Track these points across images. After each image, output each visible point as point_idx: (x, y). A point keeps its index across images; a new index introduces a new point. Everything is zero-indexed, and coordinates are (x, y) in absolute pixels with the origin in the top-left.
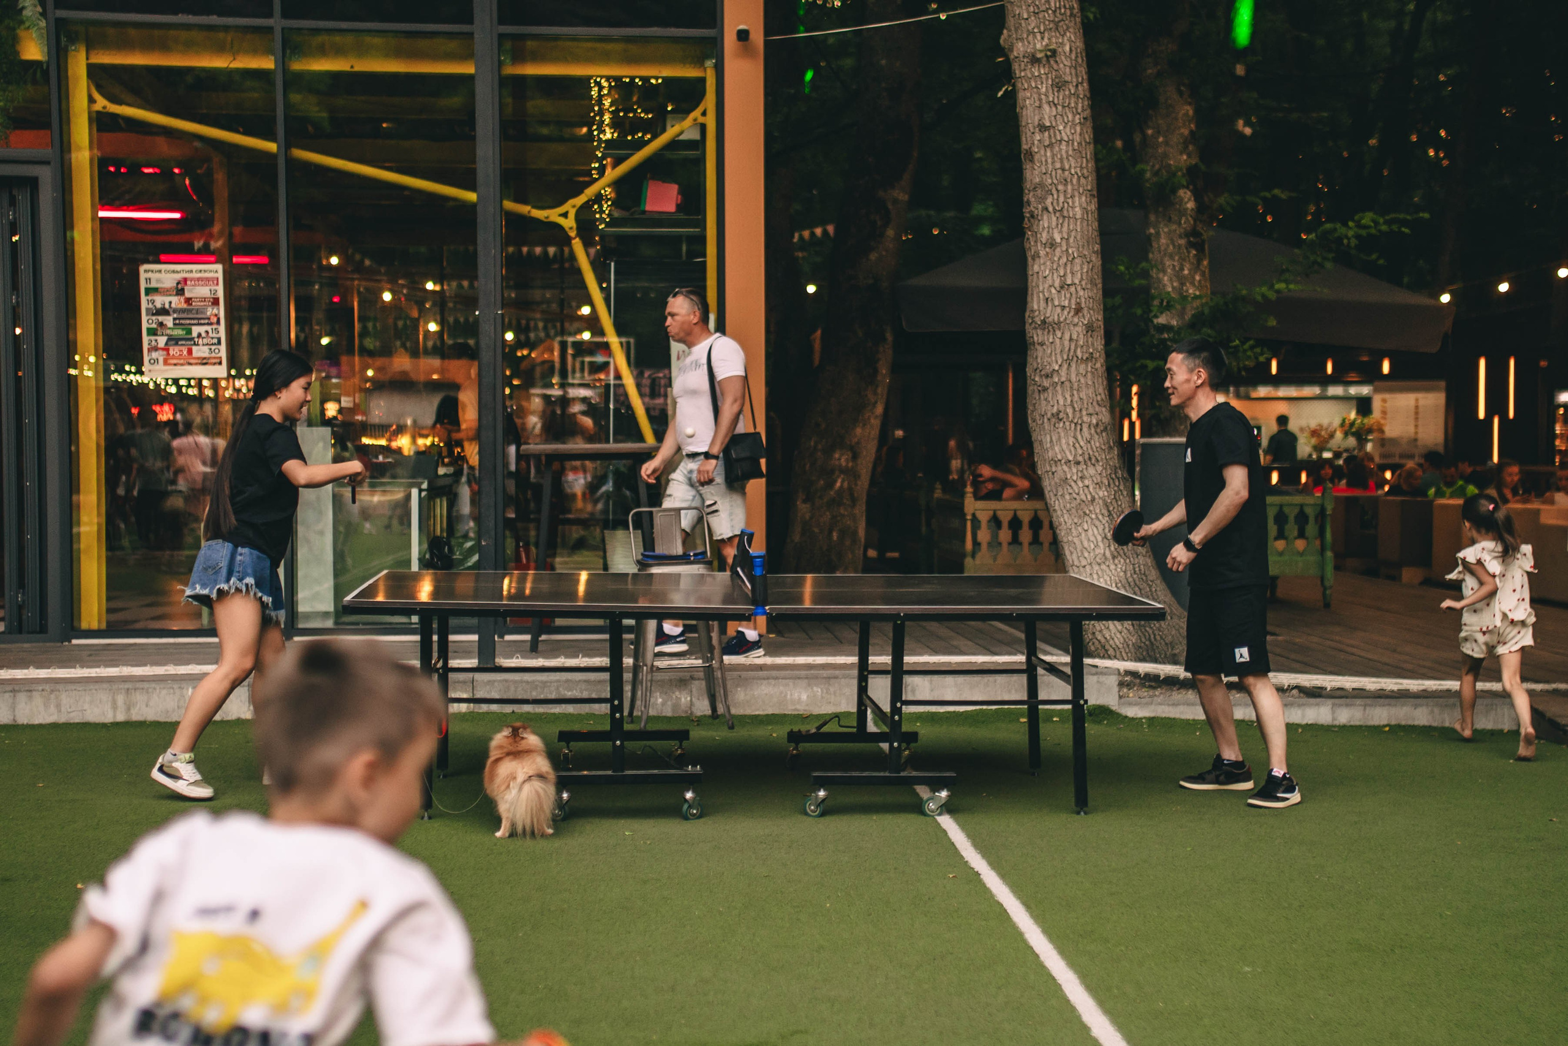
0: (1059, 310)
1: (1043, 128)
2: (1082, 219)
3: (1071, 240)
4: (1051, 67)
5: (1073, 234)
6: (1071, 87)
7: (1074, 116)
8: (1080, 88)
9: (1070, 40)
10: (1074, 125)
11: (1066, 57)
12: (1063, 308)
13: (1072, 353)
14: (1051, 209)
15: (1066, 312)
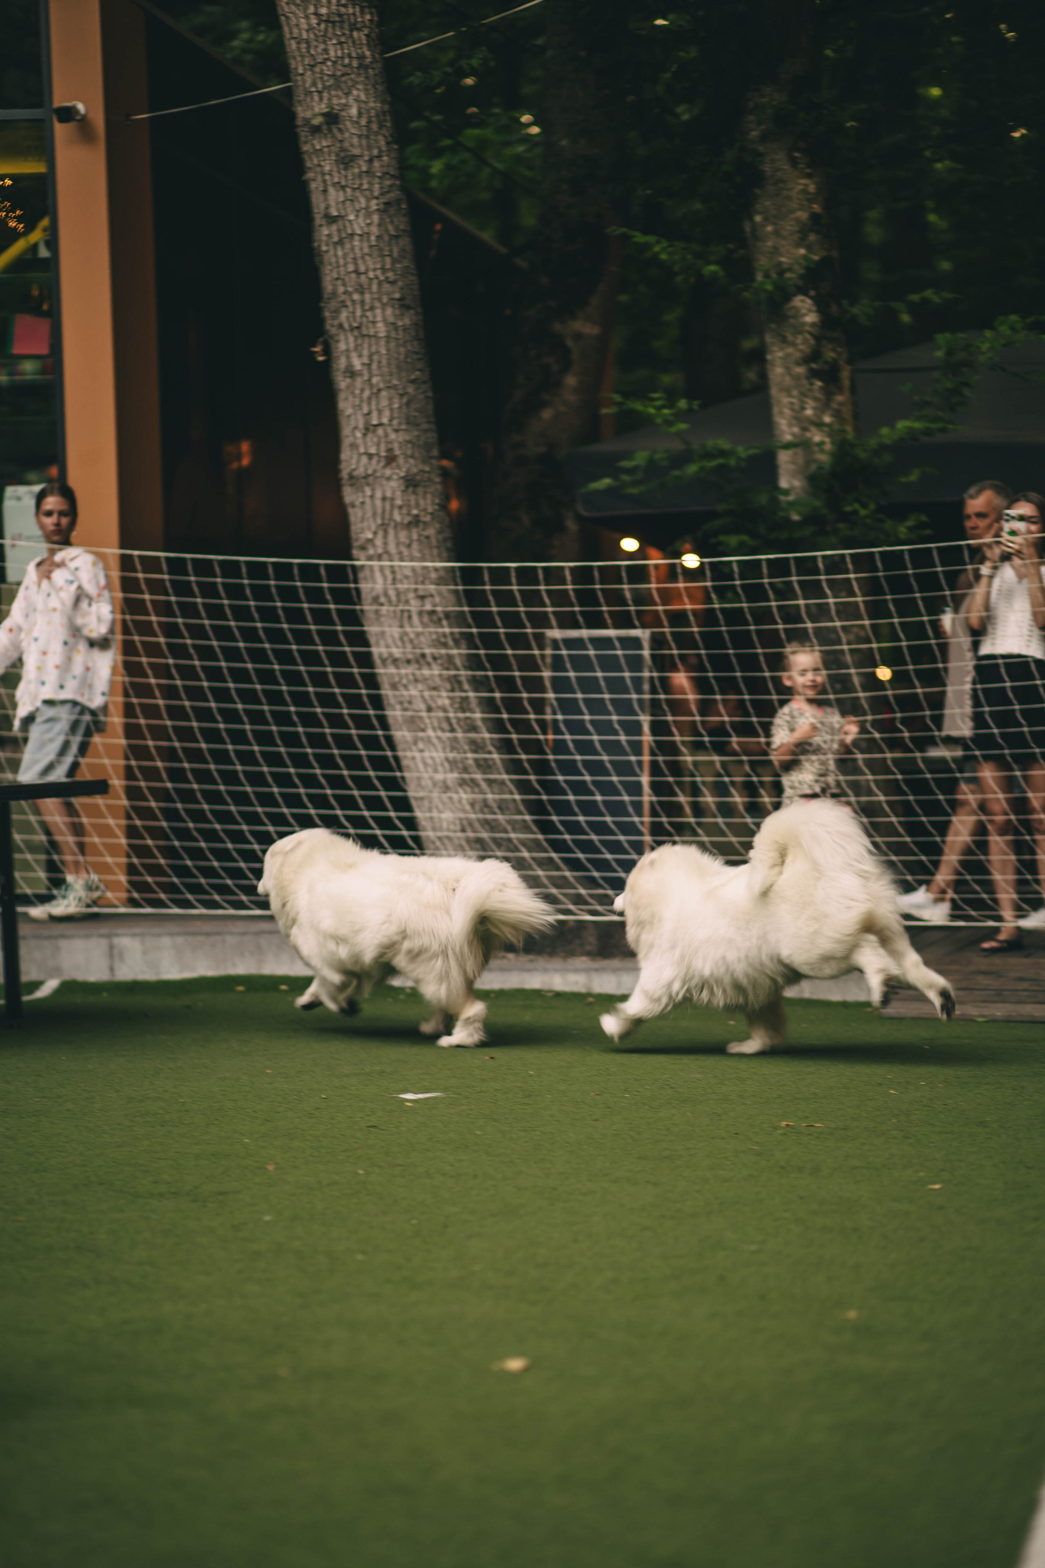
0: (364, 459)
1: (331, 220)
2: (388, 337)
3: (374, 366)
4: (334, 137)
5: (375, 357)
6: (361, 163)
7: (368, 200)
8: (376, 164)
9: (357, 100)
10: (368, 215)
11: (353, 122)
12: (370, 456)
13: (387, 516)
14: (346, 326)
15: (374, 462)
